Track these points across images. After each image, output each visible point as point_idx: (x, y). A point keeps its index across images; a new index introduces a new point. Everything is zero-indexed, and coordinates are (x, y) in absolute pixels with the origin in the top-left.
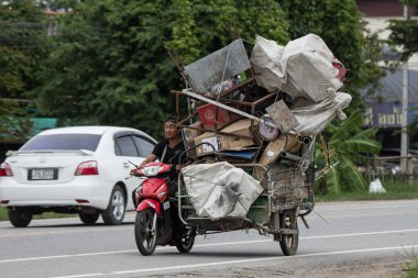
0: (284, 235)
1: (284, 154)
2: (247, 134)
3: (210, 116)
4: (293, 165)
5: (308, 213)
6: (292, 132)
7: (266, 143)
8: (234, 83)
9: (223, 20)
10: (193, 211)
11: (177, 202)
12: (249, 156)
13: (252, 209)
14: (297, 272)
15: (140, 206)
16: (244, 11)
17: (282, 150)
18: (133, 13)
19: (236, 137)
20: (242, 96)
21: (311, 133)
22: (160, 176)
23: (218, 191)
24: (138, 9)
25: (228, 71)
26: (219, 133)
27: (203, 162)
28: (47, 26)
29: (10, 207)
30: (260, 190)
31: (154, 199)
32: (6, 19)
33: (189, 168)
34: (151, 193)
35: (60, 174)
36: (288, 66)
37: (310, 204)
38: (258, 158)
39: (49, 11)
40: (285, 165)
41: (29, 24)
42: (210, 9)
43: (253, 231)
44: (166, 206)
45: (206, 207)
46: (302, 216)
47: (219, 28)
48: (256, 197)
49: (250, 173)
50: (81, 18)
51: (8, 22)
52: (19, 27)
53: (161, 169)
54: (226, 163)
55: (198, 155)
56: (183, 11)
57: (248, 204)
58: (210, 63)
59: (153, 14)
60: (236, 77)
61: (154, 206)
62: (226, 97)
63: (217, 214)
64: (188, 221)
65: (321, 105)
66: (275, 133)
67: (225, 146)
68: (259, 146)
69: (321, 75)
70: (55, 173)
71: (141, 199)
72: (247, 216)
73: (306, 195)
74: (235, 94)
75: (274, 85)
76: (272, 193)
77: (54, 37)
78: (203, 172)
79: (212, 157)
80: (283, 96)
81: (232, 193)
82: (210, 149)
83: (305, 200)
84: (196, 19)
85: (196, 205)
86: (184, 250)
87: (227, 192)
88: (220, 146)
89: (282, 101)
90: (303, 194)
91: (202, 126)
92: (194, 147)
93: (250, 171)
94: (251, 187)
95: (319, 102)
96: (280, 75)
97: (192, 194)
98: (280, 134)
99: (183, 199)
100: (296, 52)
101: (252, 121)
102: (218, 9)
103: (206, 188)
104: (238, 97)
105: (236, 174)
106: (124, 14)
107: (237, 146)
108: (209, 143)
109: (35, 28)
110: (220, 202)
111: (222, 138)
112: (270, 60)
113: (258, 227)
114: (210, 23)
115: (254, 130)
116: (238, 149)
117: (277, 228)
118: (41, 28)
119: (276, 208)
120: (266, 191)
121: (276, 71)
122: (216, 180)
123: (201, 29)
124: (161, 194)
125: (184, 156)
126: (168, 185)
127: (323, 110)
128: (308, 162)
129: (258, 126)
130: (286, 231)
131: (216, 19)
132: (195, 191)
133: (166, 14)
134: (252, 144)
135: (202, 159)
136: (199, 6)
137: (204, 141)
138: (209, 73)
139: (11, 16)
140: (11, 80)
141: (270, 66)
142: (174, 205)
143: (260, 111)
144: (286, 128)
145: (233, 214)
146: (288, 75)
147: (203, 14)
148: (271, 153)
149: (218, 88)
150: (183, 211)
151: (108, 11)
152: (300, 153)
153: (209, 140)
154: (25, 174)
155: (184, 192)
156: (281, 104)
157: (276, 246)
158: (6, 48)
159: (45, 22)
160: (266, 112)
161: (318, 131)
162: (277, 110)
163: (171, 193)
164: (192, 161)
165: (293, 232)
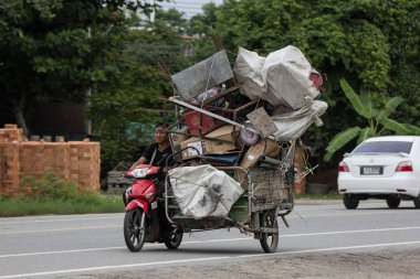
0: (264, 234)
1: (264, 158)
2: (230, 139)
3: (196, 122)
4: (273, 168)
5: (288, 212)
6: (271, 137)
7: (247, 147)
8: (219, 91)
9: (333, 44)
10: (178, 211)
11: (164, 202)
12: (231, 160)
13: (234, 209)
14: (395, 257)
15: (129, 206)
16: (350, 36)
17: (261, 154)
18: (256, 37)
19: (219, 141)
20: (227, 104)
21: (290, 138)
22: (148, 177)
23: (202, 192)
24: (260, 34)
25: (212, 80)
26: (203, 138)
27: (189, 165)
28: (184, 48)
29: (346, 195)
30: (241, 192)
31: (142, 199)
32: (150, 42)
33: (175, 170)
34: (140, 193)
35: (385, 170)
36: (268, 76)
37: (290, 204)
38: (240, 162)
39: (185, 36)
40: (265, 168)
41: (169, 47)
42: (321, 34)
43: (234, 230)
44: (154, 205)
45: (190, 207)
46: (282, 215)
47: (329, 50)
48: (237, 197)
49: (232, 175)
50: (212, 41)
51: (152, 45)
52: (160, 50)
53: (150, 171)
54: (209, 166)
55: (184, 158)
56: (299, 36)
57: (230, 204)
58: (195, 72)
59: (273, 39)
60: (221, 85)
61: (142, 206)
62: (210, 105)
63: (200, 213)
64: (174, 220)
65: (299, 112)
66: (255, 138)
67: (208, 150)
68: (240, 150)
69: (299, 84)
70: (381, 170)
71: (131, 199)
72: (229, 215)
73: (286, 197)
74: (220, 101)
75: (256, 93)
76: (251, 195)
77: (189, 58)
78: (188, 174)
79: (197, 160)
80: (263, 103)
81: (214, 193)
82: (194, 153)
83: (284, 201)
84: (309, 42)
85: (181, 205)
86: (173, 247)
87: (209, 193)
88: (204, 150)
89: (262, 108)
90: (282, 195)
91: (189, 131)
92: (180, 150)
93: (231, 173)
94: (232, 188)
95: (298, 110)
96: (261, 84)
97: (178, 195)
98: (260, 139)
99: (169, 199)
100: (277, 63)
101: (234, 127)
102: (328, 34)
103: (191, 189)
104: (222, 105)
105: (219, 176)
106: (249, 38)
107: (220, 150)
108: (195, 147)
109: (175, 51)
110: (203, 202)
111: (206, 142)
112: (252, 70)
113: (238, 226)
114: (321, 46)
115: (236, 135)
116: (221, 153)
117: (257, 227)
118: (179, 50)
119: (256, 209)
120: (246, 192)
121: (257, 81)
122: (199, 182)
123: (313, 51)
124: (149, 194)
125: (171, 159)
126: (156, 187)
127: (301, 117)
128: (288, 165)
129: (239, 132)
130: (266, 230)
131: (327, 43)
132: (180, 192)
133: (283, 38)
134: (234, 148)
135: (188, 162)
136: (312, 32)
137: (189, 145)
138: (194, 82)
139: (154, 40)
140: (154, 94)
141: (251, 75)
142: (161, 205)
143: (242, 118)
144: (265, 133)
145: (215, 214)
146: (268, 84)
147: (316, 38)
148: (251, 157)
149: (204, 96)
150: (170, 210)
151: (235, 36)
152: (280, 156)
153: (194, 145)
154: (358, 170)
155: (171, 193)
156: (261, 111)
157: (257, 244)
158: (150, 67)
159: (182, 45)
160: (247, 119)
161: (297, 136)
162: (257, 117)
163: (158, 194)
164: (179, 164)
165: (274, 230)
